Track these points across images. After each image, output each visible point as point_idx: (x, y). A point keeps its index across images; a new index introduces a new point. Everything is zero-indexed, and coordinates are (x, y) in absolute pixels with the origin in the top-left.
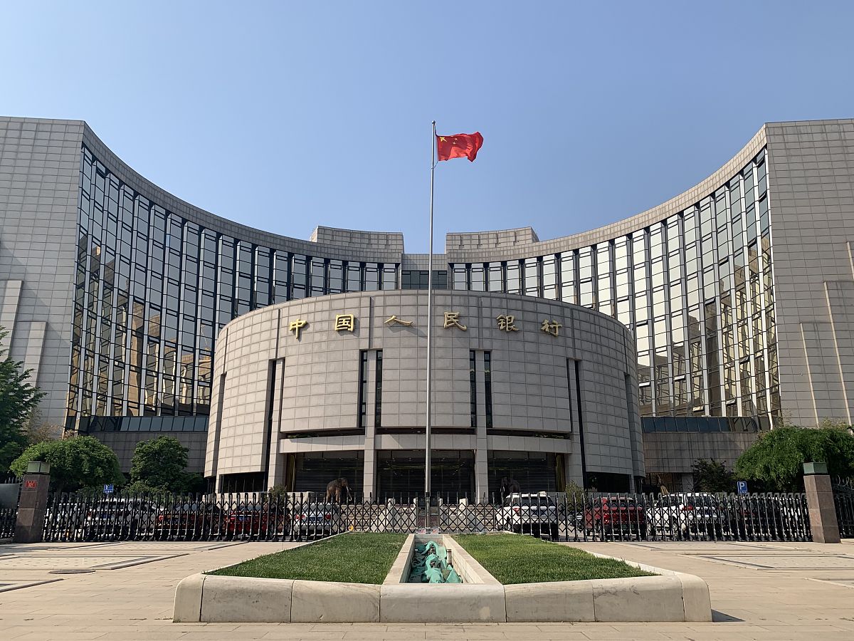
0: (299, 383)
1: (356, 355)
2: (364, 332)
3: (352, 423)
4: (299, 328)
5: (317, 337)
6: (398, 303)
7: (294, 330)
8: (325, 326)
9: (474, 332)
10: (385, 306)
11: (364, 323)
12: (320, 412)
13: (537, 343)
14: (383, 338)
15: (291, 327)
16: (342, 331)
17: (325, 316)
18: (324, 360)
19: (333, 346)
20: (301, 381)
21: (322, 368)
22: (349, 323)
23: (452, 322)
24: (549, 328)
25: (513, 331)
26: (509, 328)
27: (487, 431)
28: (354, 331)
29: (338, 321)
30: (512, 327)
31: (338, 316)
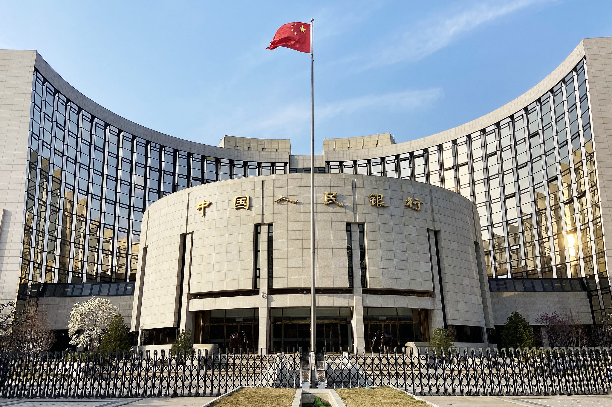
0: (205, 253)
1: (252, 229)
2: (257, 210)
3: (248, 285)
4: (204, 207)
6: (285, 185)
7: (200, 209)
8: (226, 205)
10: (274, 188)
11: (258, 202)
12: (222, 276)
13: (404, 217)
14: (273, 214)
15: (198, 207)
16: (239, 208)
17: (226, 196)
18: (225, 233)
20: (206, 251)
21: (224, 240)
22: (245, 202)
23: (331, 200)
24: (413, 204)
25: (382, 206)
26: (379, 205)
27: (363, 291)
28: (249, 209)
29: (236, 201)
30: (381, 203)
31: (236, 197)
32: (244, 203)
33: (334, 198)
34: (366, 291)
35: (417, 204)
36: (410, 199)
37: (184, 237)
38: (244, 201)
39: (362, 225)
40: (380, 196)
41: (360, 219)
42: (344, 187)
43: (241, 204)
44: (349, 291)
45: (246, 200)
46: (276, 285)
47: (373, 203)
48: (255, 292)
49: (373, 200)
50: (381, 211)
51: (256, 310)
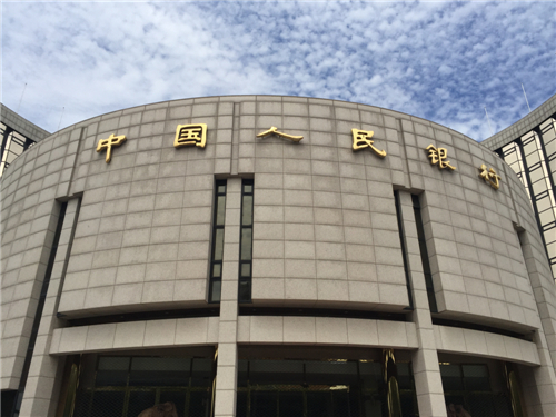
0: (103, 229)
1: (209, 182)
2: (223, 150)
3: (196, 293)
4: (113, 147)
5: (143, 158)
6: (279, 112)
7: (104, 150)
8: (157, 142)
9: (396, 162)
10: (257, 115)
11: (224, 136)
12: (136, 274)
13: (478, 193)
14: (255, 158)
15: (100, 146)
16: (187, 146)
17: (159, 128)
18: (150, 190)
19: (167, 170)
20: (107, 225)
21: (146, 203)
22: (200, 135)
23: (364, 143)
24: (489, 176)
25: (449, 169)
26: (443, 165)
27: (433, 319)
28: (206, 147)
29: (181, 133)
30: (447, 163)
31: (180, 127)
32: (196, 137)
33: (369, 142)
35: (494, 178)
36: (484, 167)
37: (62, 204)
38: (196, 134)
39: (416, 196)
40: (443, 151)
41: (417, 184)
42: (383, 127)
43: (190, 137)
44: (404, 315)
45: (200, 132)
46: (259, 292)
47: (434, 161)
48: (210, 309)
49: (434, 155)
50: (447, 176)
51: (210, 350)
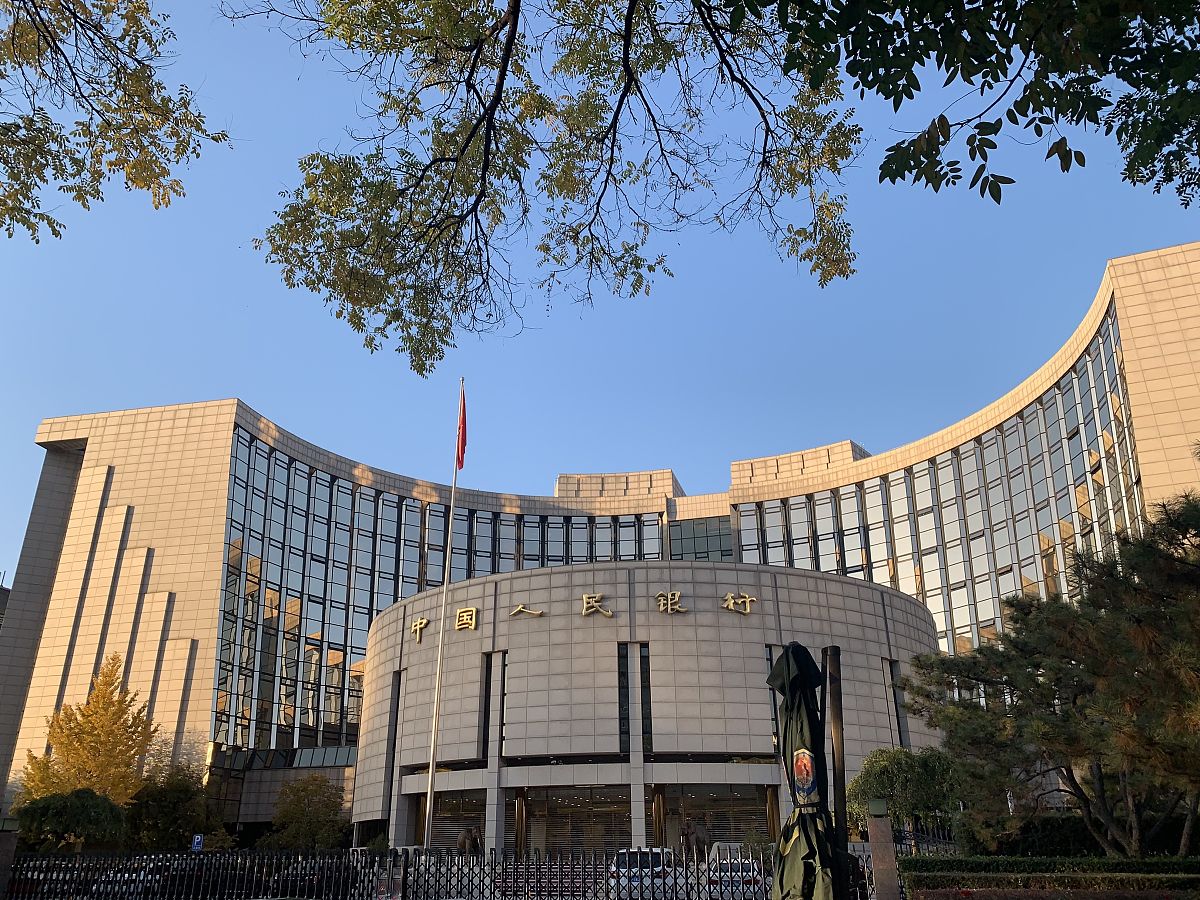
0: (419, 701)
1: (479, 661)
2: (488, 630)
3: (471, 753)
4: (421, 629)
6: (527, 587)
7: (416, 632)
8: (447, 624)
9: (624, 619)
11: (488, 616)
13: (717, 626)
14: (508, 635)
15: (413, 628)
16: (463, 629)
17: (448, 611)
19: (453, 649)
20: (421, 698)
22: (471, 619)
23: (593, 607)
24: (735, 603)
25: (678, 611)
26: (672, 609)
27: (645, 757)
28: (476, 629)
29: (459, 617)
30: (677, 607)
31: (459, 611)
32: (469, 621)
33: (597, 605)
34: (650, 757)
35: (744, 602)
36: (730, 596)
37: (398, 676)
38: (469, 618)
39: (644, 645)
40: (673, 595)
41: (641, 636)
42: (615, 584)
43: (465, 621)
44: (622, 757)
45: (472, 615)
46: (509, 751)
47: (662, 608)
48: (480, 763)
49: (662, 602)
50: (678, 619)
